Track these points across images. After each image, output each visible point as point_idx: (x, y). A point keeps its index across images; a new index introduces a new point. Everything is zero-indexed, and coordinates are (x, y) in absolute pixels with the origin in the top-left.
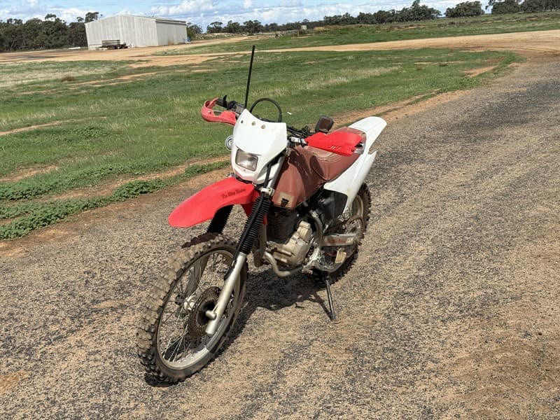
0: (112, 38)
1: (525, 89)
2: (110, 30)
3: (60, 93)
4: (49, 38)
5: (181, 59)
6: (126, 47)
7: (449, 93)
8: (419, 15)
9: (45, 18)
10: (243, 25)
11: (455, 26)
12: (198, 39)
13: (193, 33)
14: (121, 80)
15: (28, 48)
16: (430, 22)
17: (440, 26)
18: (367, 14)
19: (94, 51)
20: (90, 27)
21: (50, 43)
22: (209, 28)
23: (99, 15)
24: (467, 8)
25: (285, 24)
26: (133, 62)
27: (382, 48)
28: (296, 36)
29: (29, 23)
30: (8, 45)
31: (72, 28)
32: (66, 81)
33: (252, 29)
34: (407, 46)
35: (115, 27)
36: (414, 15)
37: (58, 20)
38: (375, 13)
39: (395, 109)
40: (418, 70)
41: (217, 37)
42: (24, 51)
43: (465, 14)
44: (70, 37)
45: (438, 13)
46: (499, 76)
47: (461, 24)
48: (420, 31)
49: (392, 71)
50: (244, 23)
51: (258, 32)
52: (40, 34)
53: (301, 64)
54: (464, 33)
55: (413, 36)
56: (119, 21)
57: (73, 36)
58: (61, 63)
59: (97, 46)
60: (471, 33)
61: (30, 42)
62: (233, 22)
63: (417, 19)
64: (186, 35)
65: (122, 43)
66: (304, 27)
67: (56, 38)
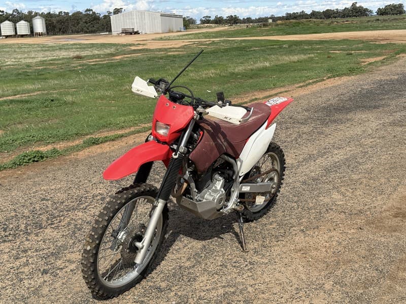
0: (128, 27)
1: (396, 77)
2: (128, 21)
3: (62, 68)
4: (87, 26)
5: (166, 44)
6: (139, 34)
7: (337, 78)
8: (357, 13)
9: (85, 12)
10: (226, 18)
11: (379, 22)
12: (193, 28)
13: (188, 23)
14: (112, 60)
15: (73, 32)
16: (364, 19)
17: (369, 21)
18: (318, 12)
19: (116, 36)
20: (114, 18)
21: (88, 29)
22: (201, 20)
23: (123, 10)
24: (393, 8)
25: (257, 18)
26: (134, 45)
27: (315, 38)
28: (261, 27)
29: (74, 15)
30: (58, 30)
31: (104, 18)
32: (75, 59)
33: (232, 22)
34: (334, 37)
35: (131, 19)
36: (353, 13)
37: (94, 13)
38: (324, 11)
39: (286, 92)
40: (328, 57)
41: (206, 27)
42: (71, 34)
43: (391, 13)
44: (103, 25)
45: (371, 12)
46: (384, 65)
47: (385, 20)
48: (352, 25)
49: (309, 58)
50: (227, 17)
51: (237, 23)
52: (81, 23)
53: (248, 50)
54: (383, 28)
55: (344, 29)
56: (135, 14)
57: (104, 24)
58: (84, 44)
59: (118, 32)
60: (387, 28)
61: (74, 28)
62: (218, 16)
63: (355, 16)
64: (183, 26)
65: (135, 30)
66: (270, 21)
67: (92, 25)
